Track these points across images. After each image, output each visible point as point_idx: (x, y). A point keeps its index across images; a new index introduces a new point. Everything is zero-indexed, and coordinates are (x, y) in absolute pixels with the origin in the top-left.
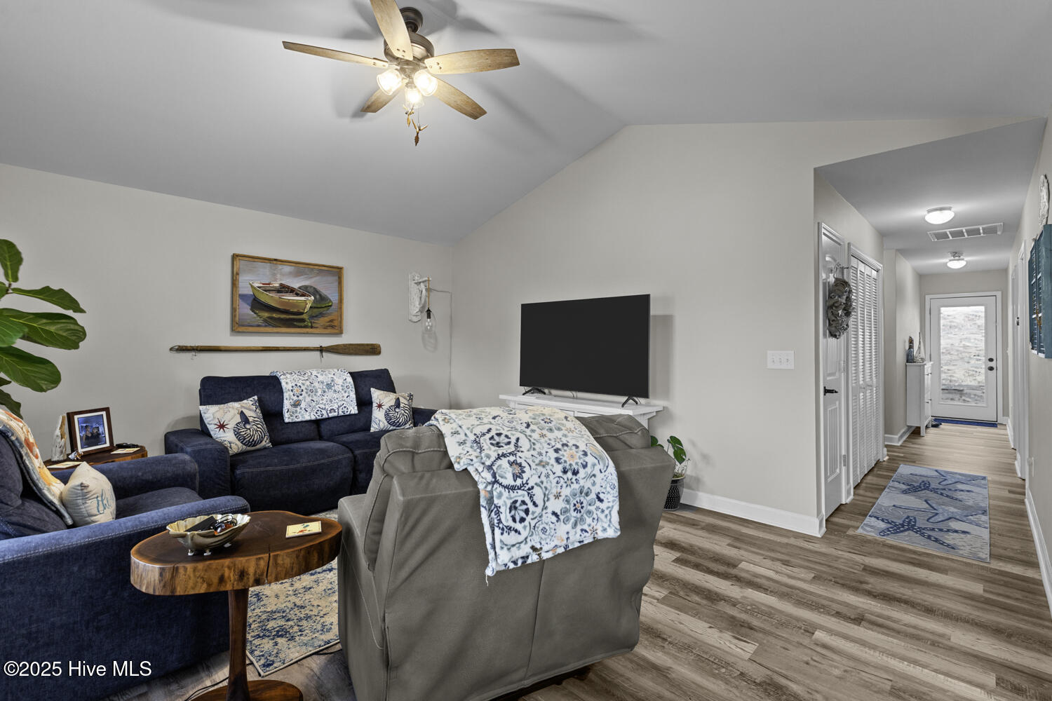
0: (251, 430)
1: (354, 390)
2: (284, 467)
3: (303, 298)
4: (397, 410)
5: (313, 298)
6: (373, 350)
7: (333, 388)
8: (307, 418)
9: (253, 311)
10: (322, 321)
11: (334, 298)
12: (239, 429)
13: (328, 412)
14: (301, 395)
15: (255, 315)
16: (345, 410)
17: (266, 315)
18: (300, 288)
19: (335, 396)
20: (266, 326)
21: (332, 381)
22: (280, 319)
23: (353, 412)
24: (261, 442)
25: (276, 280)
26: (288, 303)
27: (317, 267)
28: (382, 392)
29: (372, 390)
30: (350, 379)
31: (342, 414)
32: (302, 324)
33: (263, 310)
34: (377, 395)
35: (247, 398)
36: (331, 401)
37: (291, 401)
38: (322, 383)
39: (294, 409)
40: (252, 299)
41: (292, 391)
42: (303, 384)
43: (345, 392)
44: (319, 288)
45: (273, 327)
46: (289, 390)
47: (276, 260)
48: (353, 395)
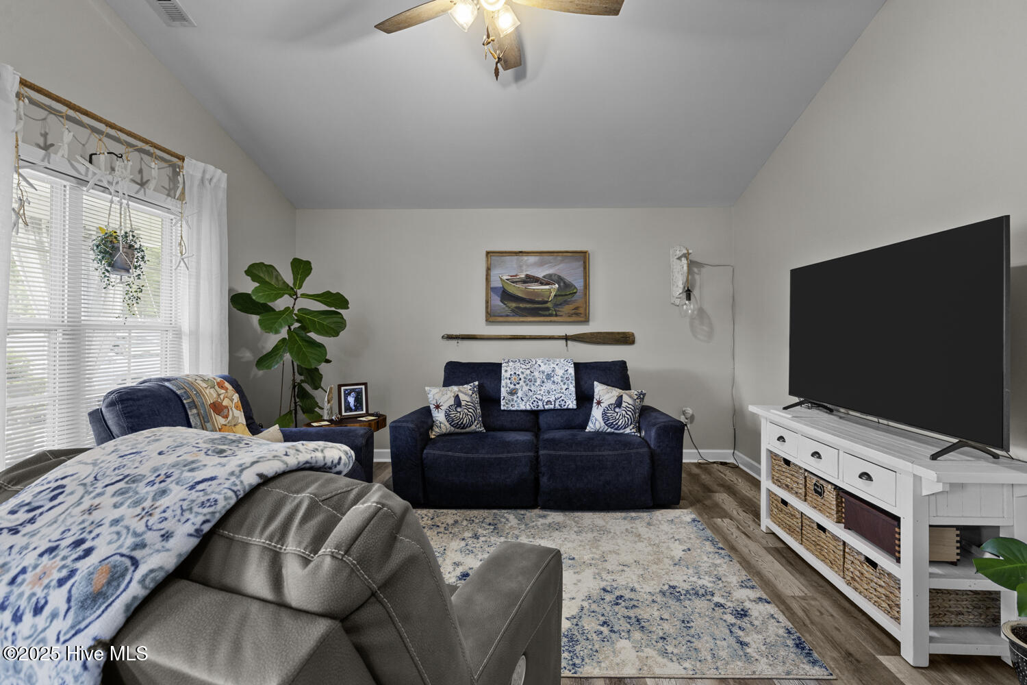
0: (462, 413)
1: (574, 382)
2: (465, 455)
3: (547, 287)
4: (617, 410)
5: (557, 286)
6: (626, 339)
7: (552, 379)
8: (522, 407)
9: (503, 303)
10: (567, 309)
11: (579, 284)
12: (450, 411)
13: (545, 403)
14: (518, 383)
15: (505, 306)
16: (563, 403)
17: (514, 305)
18: (544, 277)
19: (553, 387)
20: (513, 316)
21: (553, 371)
22: (525, 309)
23: (571, 407)
24: (471, 426)
25: (522, 272)
26: (534, 293)
27: (560, 254)
28: (605, 387)
29: (596, 383)
30: (572, 371)
31: (559, 408)
32: (547, 313)
33: (512, 301)
34: (599, 389)
35: (467, 383)
36: (549, 392)
37: (508, 389)
38: (543, 372)
39: (510, 397)
40: (501, 291)
41: (510, 379)
42: (523, 373)
43: (564, 384)
44: (563, 275)
45: (520, 316)
46: (506, 378)
47: (521, 252)
48: (572, 388)
